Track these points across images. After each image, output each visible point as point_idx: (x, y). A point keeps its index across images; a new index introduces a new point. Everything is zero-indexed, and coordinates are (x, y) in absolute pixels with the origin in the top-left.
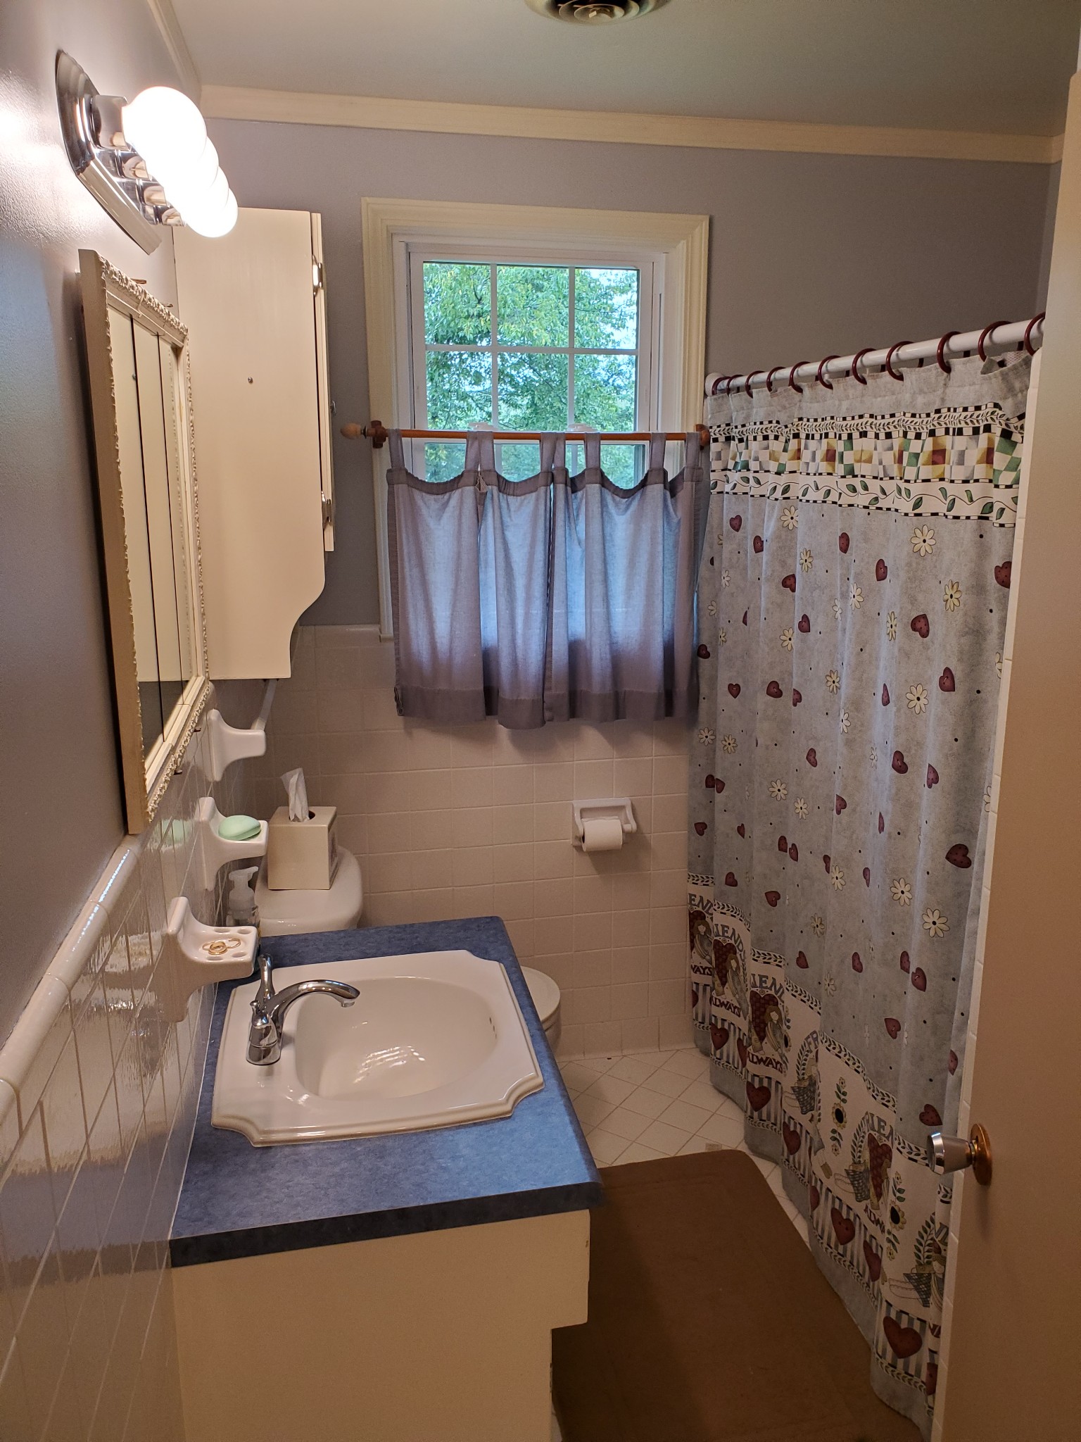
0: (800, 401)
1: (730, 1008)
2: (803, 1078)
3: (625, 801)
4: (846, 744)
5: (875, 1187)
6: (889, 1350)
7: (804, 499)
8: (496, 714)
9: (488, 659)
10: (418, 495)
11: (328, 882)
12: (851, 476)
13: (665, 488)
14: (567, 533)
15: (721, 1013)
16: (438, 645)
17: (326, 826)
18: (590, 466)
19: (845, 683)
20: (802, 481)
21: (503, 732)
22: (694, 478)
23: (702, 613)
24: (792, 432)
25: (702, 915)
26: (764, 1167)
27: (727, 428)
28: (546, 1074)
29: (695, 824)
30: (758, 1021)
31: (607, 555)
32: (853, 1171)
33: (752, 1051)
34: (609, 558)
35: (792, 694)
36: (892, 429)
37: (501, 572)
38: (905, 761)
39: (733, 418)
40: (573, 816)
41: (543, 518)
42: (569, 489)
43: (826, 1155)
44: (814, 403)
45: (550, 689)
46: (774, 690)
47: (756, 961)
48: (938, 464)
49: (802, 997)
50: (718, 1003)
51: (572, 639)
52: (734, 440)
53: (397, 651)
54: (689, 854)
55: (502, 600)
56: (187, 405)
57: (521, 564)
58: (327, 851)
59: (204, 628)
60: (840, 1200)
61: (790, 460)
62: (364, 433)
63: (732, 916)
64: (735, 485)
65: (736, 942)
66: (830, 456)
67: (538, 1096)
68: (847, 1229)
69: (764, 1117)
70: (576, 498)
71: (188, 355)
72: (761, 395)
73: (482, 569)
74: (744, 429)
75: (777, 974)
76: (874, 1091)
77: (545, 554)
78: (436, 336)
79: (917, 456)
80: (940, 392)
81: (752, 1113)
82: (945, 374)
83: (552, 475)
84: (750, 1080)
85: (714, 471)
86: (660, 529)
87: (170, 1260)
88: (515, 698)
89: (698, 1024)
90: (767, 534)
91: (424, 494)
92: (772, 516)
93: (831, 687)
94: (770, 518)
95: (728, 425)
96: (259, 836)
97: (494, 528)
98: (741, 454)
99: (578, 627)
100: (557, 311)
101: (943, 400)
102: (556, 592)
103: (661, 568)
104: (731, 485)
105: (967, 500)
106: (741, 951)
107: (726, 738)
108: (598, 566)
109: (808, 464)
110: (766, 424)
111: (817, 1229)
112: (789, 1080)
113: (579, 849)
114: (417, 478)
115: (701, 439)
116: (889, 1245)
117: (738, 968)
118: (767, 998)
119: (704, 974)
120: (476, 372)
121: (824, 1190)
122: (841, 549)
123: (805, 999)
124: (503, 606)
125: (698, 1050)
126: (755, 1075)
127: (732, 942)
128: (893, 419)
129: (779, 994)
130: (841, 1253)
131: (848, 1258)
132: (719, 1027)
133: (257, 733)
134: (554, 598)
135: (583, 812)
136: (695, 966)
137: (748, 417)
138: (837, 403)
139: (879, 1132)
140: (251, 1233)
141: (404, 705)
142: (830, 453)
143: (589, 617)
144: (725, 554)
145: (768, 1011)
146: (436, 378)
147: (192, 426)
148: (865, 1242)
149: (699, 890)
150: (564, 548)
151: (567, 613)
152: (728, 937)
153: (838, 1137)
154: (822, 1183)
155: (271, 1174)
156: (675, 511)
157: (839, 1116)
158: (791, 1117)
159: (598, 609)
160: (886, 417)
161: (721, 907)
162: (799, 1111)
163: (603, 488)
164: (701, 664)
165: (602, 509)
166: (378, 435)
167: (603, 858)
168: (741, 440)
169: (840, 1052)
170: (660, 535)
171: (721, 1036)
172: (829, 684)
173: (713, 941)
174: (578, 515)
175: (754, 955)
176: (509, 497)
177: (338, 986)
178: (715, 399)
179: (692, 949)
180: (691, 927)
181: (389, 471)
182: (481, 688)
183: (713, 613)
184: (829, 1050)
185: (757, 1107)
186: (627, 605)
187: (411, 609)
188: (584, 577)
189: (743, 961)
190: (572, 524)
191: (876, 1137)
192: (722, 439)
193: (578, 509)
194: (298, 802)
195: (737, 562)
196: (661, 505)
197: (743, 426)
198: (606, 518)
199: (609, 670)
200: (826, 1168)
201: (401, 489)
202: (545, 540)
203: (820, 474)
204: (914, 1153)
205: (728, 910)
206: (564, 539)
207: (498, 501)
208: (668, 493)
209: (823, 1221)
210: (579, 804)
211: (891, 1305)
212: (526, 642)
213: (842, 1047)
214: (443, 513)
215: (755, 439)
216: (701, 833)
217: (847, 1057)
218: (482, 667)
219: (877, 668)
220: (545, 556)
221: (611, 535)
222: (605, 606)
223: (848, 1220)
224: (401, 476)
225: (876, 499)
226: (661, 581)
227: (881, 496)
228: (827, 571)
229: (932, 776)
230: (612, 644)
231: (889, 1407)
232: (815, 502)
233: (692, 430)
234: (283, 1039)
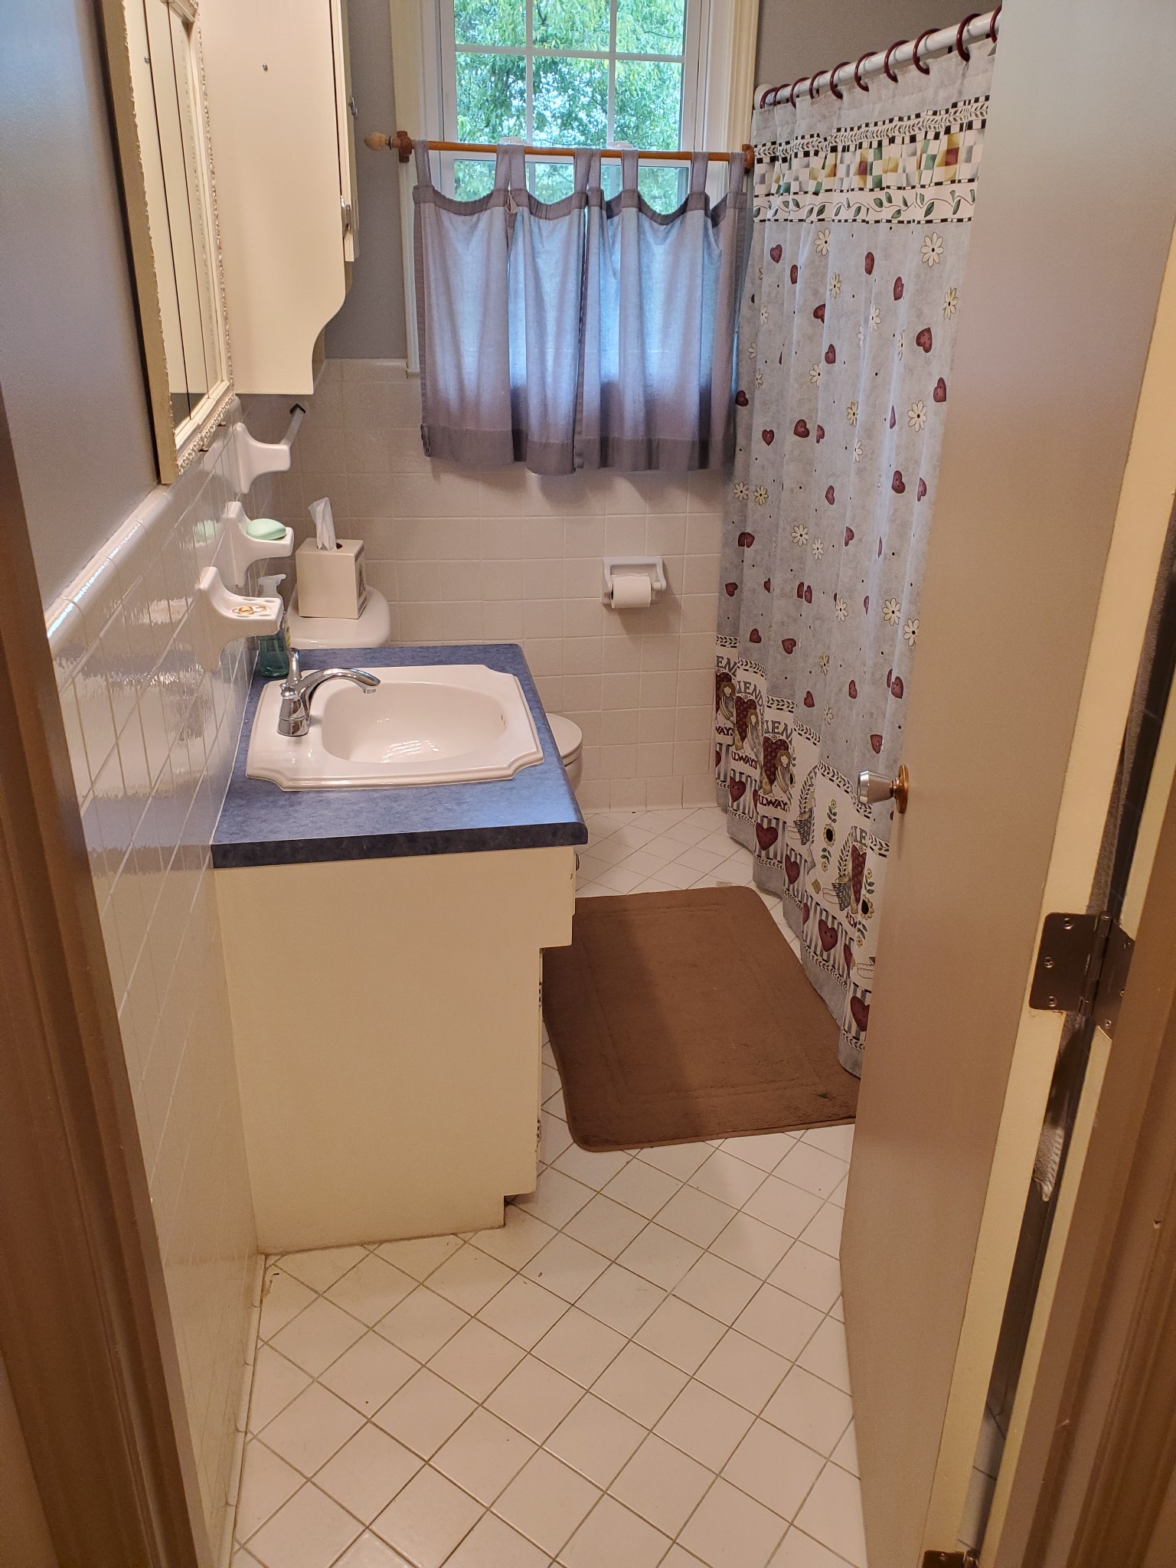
0: (840, 109)
1: (748, 761)
2: (805, 812)
3: (657, 560)
4: (857, 474)
5: (855, 893)
6: (854, 1025)
7: (837, 219)
8: (525, 460)
9: (516, 401)
10: (446, 217)
11: (356, 611)
12: (879, 189)
13: (706, 214)
14: (601, 262)
15: (740, 766)
16: (466, 381)
17: (353, 555)
18: (627, 188)
19: (861, 411)
20: (837, 198)
21: (533, 477)
22: (738, 204)
23: (741, 356)
24: (831, 145)
25: (729, 677)
26: (769, 901)
27: (773, 147)
28: (546, 753)
29: (726, 585)
30: (769, 765)
31: (644, 288)
32: (840, 884)
33: (762, 795)
34: (646, 292)
35: (816, 429)
36: (917, 131)
37: (531, 302)
38: (903, 480)
39: (778, 134)
40: (604, 572)
41: (576, 244)
42: (604, 213)
43: (817, 873)
44: (855, 109)
45: (580, 433)
46: (802, 430)
47: (770, 707)
48: (951, 165)
49: (807, 735)
50: (737, 757)
51: (606, 380)
52: (778, 160)
53: (424, 385)
54: (719, 616)
55: (532, 333)
56: (200, 89)
57: (552, 296)
58: (355, 582)
59: (227, 334)
60: (827, 912)
61: (826, 177)
62: (389, 144)
63: (755, 672)
64: (777, 210)
65: (756, 698)
66: (864, 169)
67: (537, 767)
68: (831, 937)
69: (771, 856)
70: (612, 224)
71: (200, 32)
72: (803, 103)
73: (511, 300)
74: (788, 146)
75: (786, 718)
76: (858, 805)
77: (577, 284)
78: (493, 67)
79: (934, 158)
80: (958, 83)
81: (760, 852)
82: (965, 62)
83: (585, 197)
84: (759, 821)
85: (757, 196)
86: (699, 260)
87: (212, 862)
88: (544, 441)
89: (720, 783)
90: (801, 262)
91: (452, 214)
92: (807, 240)
93: (852, 420)
94: (805, 244)
95: (774, 143)
96: (285, 539)
97: (525, 255)
98: (784, 175)
99: (612, 367)
100: (634, 37)
101: (960, 93)
102: (588, 327)
103: (699, 304)
104: (773, 211)
105: (971, 201)
106: (760, 706)
107: (758, 489)
108: (633, 299)
109: (842, 179)
110: (808, 139)
111: (806, 941)
112: (792, 816)
113: (608, 606)
114: (444, 197)
115: (746, 160)
116: (859, 933)
117: (757, 721)
118: (779, 743)
119: (728, 734)
120: (539, 114)
121: (814, 904)
122: (866, 269)
123: (810, 737)
124: (533, 341)
125: (720, 808)
126: (764, 816)
127: (753, 698)
128: (918, 120)
129: (790, 739)
130: (826, 959)
131: (831, 961)
132: (737, 780)
133: (283, 448)
134: (587, 333)
135: (613, 568)
136: (720, 727)
137: (792, 132)
138: (871, 106)
139: (861, 842)
140: (280, 844)
141: (430, 446)
142: (863, 164)
143: (622, 356)
144: (765, 289)
145: (779, 755)
146: (493, 120)
147: (207, 113)
148: (845, 944)
149: (727, 653)
150: (598, 279)
151: (600, 350)
152: (749, 693)
153: (828, 855)
154: (812, 898)
155: (297, 808)
156: (716, 241)
157: (829, 835)
158: (792, 849)
159: (633, 351)
160: (912, 118)
161: (745, 664)
162: (799, 842)
163: (640, 214)
164: (739, 413)
165: (639, 236)
166: (404, 148)
167: (630, 615)
168: (785, 160)
169: (833, 776)
170: (700, 267)
171: (737, 788)
172: (850, 416)
173: (735, 698)
174: (613, 244)
175: (768, 702)
176: (541, 220)
177: (364, 675)
178: (761, 113)
179: (717, 711)
180: (718, 689)
181: (415, 188)
182: (510, 428)
183: (753, 355)
184: (824, 775)
185: (765, 846)
186: (664, 343)
187: (437, 340)
188: (618, 312)
189: (762, 715)
190: (607, 253)
191: (858, 847)
192: (766, 160)
193: (614, 236)
194: (325, 530)
195: (776, 297)
196: (701, 232)
197: (788, 143)
198: (643, 248)
199: (642, 414)
200: (816, 885)
201: (428, 209)
202: (578, 268)
203: (853, 190)
204: (884, 849)
205: (751, 667)
206: (597, 268)
207: (528, 223)
208: (709, 222)
209: (812, 933)
210: (609, 561)
211: (858, 986)
212: (556, 380)
213: (835, 771)
214: (472, 236)
215: (796, 156)
216: (731, 594)
217: (839, 779)
218: (510, 407)
219: (889, 392)
220: (577, 286)
221: (648, 266)
222: (639, 344)
223: (833, 928)
224: (428, 194)
225: (899, 212)
226: (699, 317)
227: (903, 208)
228: (853, 296)
229: (921, 489)
230: (646, 387)
231: (852, 1074)
232: (846, 221)
233: (738, 150)
234: (311, 721)
